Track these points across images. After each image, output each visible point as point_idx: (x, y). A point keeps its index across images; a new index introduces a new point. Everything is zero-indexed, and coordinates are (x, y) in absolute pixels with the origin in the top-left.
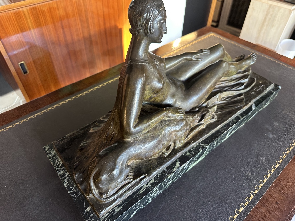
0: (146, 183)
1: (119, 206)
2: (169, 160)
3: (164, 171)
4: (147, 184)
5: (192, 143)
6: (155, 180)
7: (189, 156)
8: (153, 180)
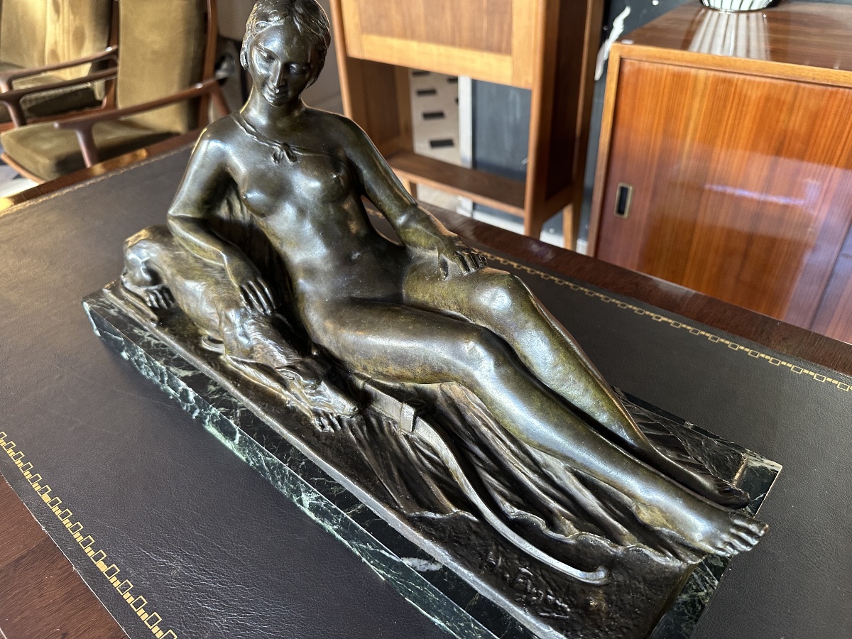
0: (154, 335)
1: (120, 312)
2: (190, 351)
3: (173, 354)
4: (150, 336)
5: (233, 383)
6: (156, 345)
7: (207, 390)
8: (157, 342)
